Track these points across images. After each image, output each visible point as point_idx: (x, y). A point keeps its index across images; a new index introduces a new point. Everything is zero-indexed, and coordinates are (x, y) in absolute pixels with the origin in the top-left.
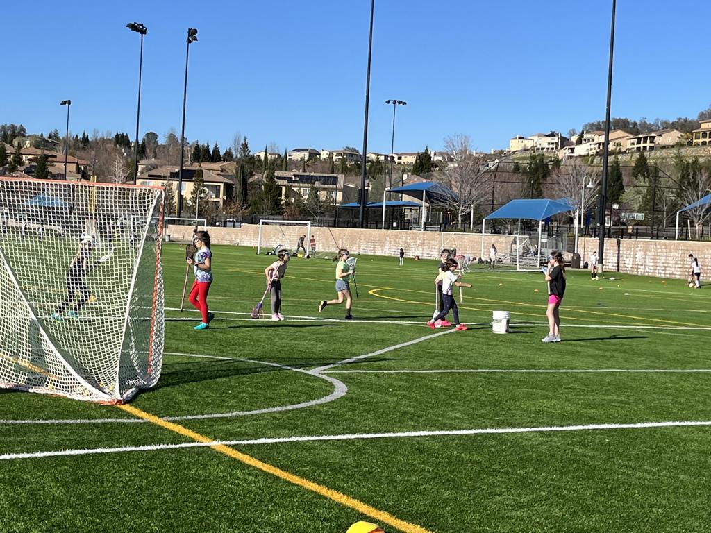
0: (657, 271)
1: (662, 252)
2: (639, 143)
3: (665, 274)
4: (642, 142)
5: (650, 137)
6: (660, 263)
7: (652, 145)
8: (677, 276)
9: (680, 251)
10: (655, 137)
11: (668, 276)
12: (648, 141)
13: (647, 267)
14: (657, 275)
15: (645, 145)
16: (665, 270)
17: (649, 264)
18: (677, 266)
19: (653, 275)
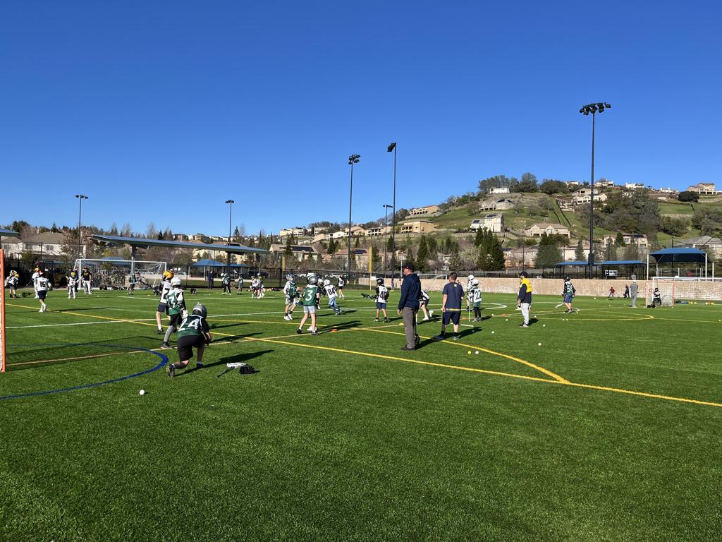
4: (374, 231)
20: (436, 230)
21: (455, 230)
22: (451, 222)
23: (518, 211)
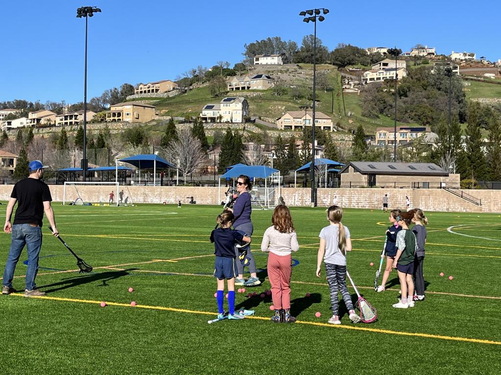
0: (352, 205)
1: (355, 194)
2: (66, 119)
3: (358, 206)
4: (69, 118)
5: (75, 115)
6: (354, 201)
7: (76, 121)
8: (366, 208)
9: (368, 194)
10: (77, 116)
11: (361, 207)
12: (74, 118)
13: (344, 203)
14: (352, 207)
15: (71, 121)
16: (358, 204)
17: (345, 201)
18: (366, 202)
19: (349, 207)
20: (157, 118)
21: (182, 119)
22: (184, 106)
23: (280, 92)
